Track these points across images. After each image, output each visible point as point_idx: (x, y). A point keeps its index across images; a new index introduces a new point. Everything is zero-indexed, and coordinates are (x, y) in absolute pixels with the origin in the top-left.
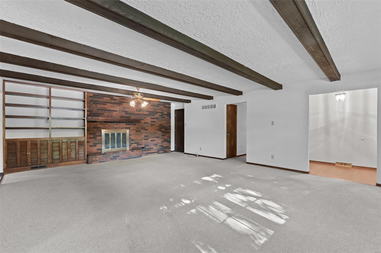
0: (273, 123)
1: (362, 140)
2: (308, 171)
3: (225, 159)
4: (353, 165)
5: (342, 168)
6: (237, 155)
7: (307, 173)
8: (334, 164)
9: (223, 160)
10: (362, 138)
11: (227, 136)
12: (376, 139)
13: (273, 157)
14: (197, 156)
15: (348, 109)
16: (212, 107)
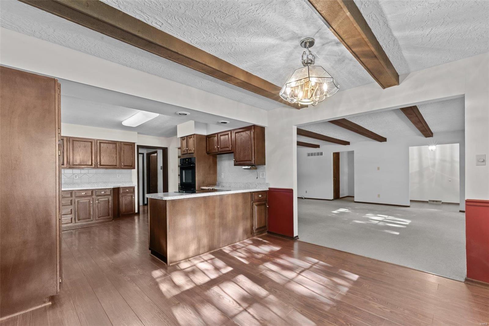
0: (378, 169)
1: (450, 181)
2: (409, 205)
3: (332, 200)
4: (443, 201)
5: (433, 204)
6: (340, 197)
7: (409, 207)
8: (427, 202)
9: (331, 201)
10: (450, 180)
11: (334, 180)
12: (459, 179)
13: (379, 196)
14: (303, 199)
15: (438, 157)
16: (318, 154)
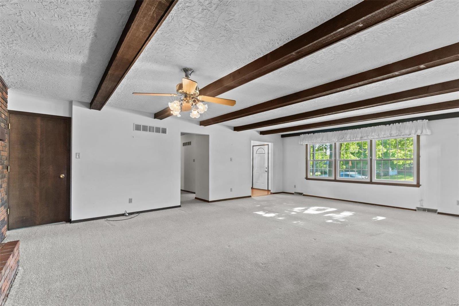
7: (251, 196)
16: (158, 130)
